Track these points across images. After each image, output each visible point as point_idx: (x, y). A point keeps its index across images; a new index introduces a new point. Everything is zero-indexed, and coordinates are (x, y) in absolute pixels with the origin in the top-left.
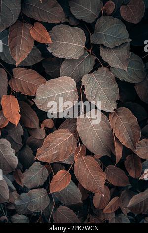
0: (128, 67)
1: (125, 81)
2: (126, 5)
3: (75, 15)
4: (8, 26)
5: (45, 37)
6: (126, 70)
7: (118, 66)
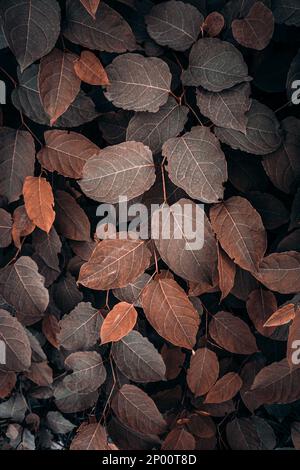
0: (247, 125)
1: (242, 149)
2: (242, 18)
3: (155, 38)
4: (38, 57)
5: (98, 75)
6: (245, 132)
7: (231, 125)
